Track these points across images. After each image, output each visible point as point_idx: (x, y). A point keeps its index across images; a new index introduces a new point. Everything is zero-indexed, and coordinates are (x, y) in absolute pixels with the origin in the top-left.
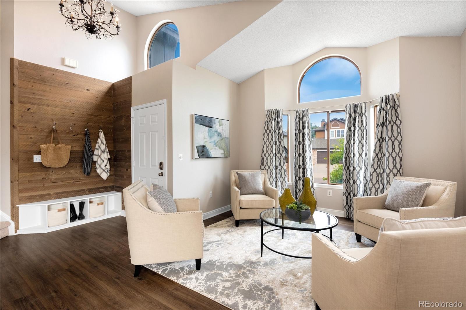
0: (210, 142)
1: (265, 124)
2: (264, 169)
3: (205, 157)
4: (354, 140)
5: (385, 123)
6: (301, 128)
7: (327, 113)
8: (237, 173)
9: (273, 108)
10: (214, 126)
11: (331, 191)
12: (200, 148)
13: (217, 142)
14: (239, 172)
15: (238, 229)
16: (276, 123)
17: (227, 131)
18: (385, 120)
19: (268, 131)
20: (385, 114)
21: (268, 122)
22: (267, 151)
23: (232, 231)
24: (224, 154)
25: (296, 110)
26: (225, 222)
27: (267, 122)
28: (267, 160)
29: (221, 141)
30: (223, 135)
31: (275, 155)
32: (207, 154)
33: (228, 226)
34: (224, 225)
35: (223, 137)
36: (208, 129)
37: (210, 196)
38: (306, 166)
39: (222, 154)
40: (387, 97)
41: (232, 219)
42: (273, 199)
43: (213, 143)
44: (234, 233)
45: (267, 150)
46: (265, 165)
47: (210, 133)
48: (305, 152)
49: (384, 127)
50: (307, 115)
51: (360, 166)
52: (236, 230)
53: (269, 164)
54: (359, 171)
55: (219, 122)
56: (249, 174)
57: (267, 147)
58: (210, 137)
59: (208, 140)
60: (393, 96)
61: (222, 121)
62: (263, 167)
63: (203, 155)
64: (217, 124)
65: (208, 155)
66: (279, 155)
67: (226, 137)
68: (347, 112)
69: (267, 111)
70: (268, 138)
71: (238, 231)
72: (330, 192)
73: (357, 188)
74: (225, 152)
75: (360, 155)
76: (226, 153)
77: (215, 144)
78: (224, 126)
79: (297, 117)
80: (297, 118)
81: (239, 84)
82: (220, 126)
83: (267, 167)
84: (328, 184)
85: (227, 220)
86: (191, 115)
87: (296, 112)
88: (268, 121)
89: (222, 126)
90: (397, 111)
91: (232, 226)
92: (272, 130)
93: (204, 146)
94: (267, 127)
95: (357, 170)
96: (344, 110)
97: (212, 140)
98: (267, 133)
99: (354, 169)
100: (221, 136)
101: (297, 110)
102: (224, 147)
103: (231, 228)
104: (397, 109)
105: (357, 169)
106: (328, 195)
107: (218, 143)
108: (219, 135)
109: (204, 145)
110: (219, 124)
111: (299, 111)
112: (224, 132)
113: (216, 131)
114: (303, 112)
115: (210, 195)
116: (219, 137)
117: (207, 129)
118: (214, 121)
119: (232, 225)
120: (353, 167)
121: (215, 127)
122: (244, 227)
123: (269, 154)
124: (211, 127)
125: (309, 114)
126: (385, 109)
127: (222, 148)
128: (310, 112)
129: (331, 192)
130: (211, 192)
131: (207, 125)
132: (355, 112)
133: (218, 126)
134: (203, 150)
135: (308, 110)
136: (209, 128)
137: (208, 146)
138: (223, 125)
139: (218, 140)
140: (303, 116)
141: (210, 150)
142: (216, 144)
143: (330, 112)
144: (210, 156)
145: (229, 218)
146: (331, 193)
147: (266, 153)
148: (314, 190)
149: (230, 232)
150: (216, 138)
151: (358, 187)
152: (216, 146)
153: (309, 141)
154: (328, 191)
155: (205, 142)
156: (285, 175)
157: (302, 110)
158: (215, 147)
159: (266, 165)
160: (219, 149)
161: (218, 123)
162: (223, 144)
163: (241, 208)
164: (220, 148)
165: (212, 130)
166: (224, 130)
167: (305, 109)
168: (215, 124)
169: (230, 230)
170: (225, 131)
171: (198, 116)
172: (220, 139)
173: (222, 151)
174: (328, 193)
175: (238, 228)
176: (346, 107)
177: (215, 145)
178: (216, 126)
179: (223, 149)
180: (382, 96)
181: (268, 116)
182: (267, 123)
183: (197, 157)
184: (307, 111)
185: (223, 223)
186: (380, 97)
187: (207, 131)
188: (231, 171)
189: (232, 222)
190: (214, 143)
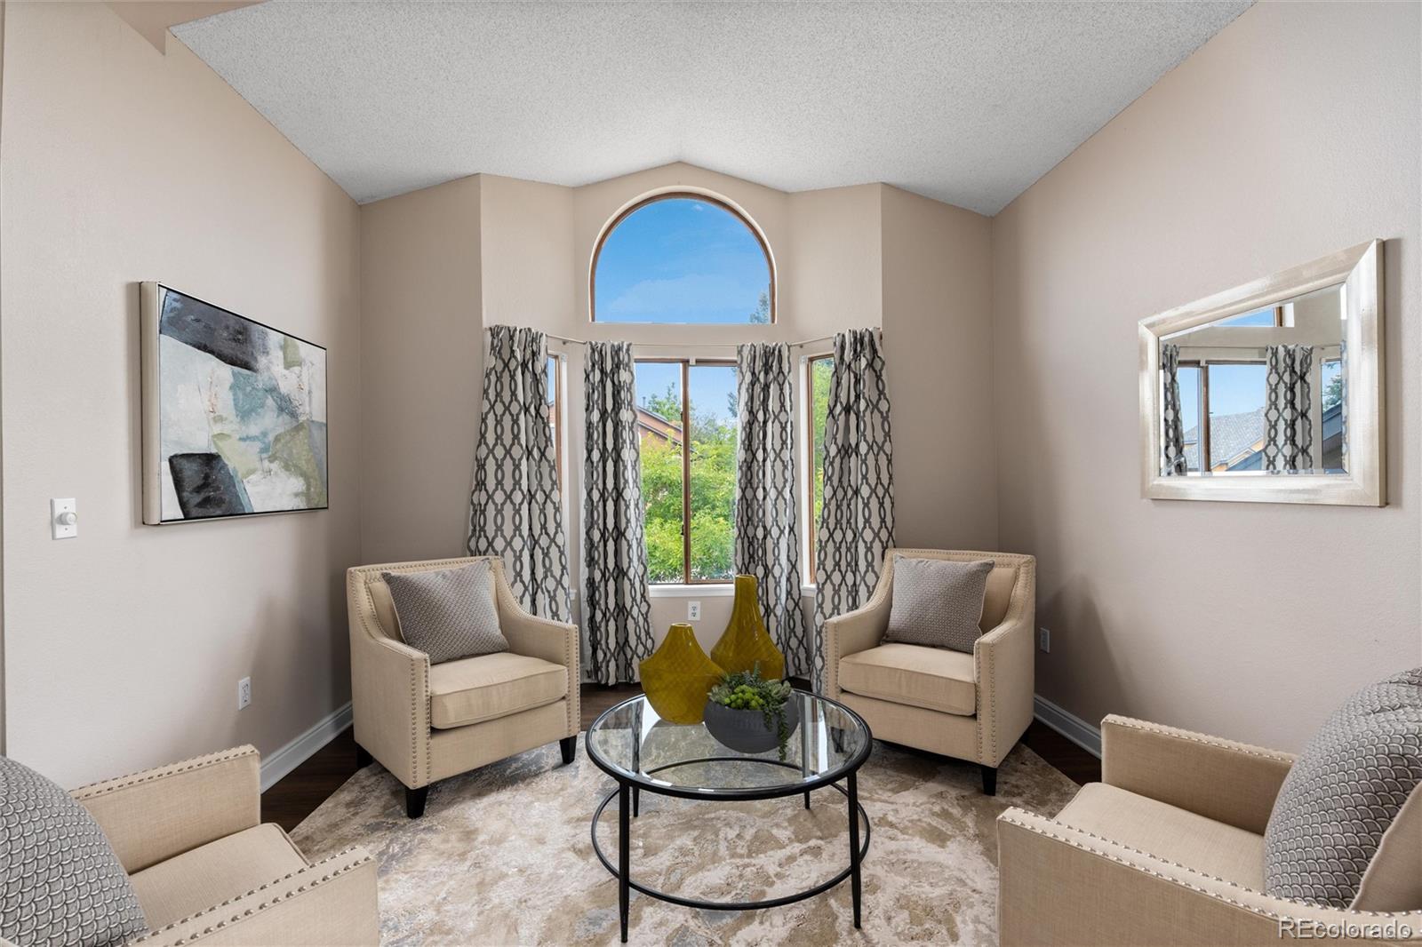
0: (241, 439)
1: (489, 380)
2: (487, 550)
3: (219, 512)
4: (765, 450)
5: (853, 405)
6: (609, 406)
7: (681, 365)
8: (388, 578)
9: (519, 321)
10: (262, 362)
11: (698, 604)
12: (191, 471)
13: (277, 439)
14: (397, 569)
15: (429, 829)
16: (529, 379)
17: (319, 397)
18: (852, 399)
19: (499, 408)
20: (853, 380)
21: (496, 372)
22: (499, 483)
23: (408, 852)
24: (307, 494)
25: (591, 343)
26: (342, 811)
27: (493, 372)
28: (499, 517)
29: (293, 436)
30: (301, 410)
31: (528, 497)
32: (227, 498)
33: (374, 828)
34: (346, 830)
35: (302, 419)
36: (234, 374)
37: (241, 698)
38: (627, 531)
39: (297, 495)
40: (858, 337)
41: (366, 783)
42: (561, 667)
43: (258, 445)
44: (424, 860)
45: (500, 478)
46: (490, 534)
47: (241, 396)
48: (625, 485)
49: (853, 417)
50: (627, 365)
51: (779, 524)
52: (422, 835)
53: (508, 530)
54: (778, 539)
55: (284, 348)
56: (444, 576)
57: (499, 466)
58: (244, 414)
59: (232, 426)
60: (871, 334)
61: (296, 347)
62: (483, 544)
63: (206, 502)
64: (276, 356)
65: (230, 503)
66: (540, 497)
67: (314, 419)
68: (745, 366)
69: (489, 333)
70: (499, 432)
71: (435, 840)
72: (694, 608)
73: (776, 588)
74: (308, 488)
75: (780, 493)
76: (312, 489)
77: (264, 450)
78: (305, 368)
79: (593, 365)
80: (593, 370)
81: (360, 206)
82: (288, 365)
83: (499, 544)
84: (687, 584)
85: (344, 796)
86: (130, 286)
87: (590, 351)
88: (499, 369)
89: (296, 369)
90: (881, 375)
91: (390, 821)
92: (514, 403)
93: (210, 460)
94: (495, 393)
95: (773, 536)
96: (736, 362)
97: (254, 430)
98: (496, 415)
99: (767, 533)
100: (293, 415)
101: (594, 343)
102: (308, 461)
103: (389, 835)
104: (880, 371)
105: (772, 532)
106: (690, 618)
107: (279, 446)
108: (286, 406)
109: (214, 451)
110: (285, 358)
111: (600, 345)
112: (307, 399)
113: (273, 390)
114: (617, 351)
115: (241, 693)
116: (287, 418)
117: (225, 371)
118: (264, 339)
119: (388, 816)
120: (762, 529)
121: (268, 369)
122: (451, 812)
123: (505, 493)
124: (246, 366)
125: (632, 360)
126: (852, 366)
127: (296, 466)
128: (635, 355)
129: (699, 607)
130: (246, 680)
131: (227, 351)
132: (767, 368)
133: (282, 366)
134: (207, 477)
135: (631, 348)
136: (237, 369)
137: (236, 458)
138: (300, 365)
139: (280, 430)
140: (617, 366)
141: (240, 475)
142: (271, 451)
143: (692, 362)
144: (241, 504)
145: (351, 780)
146: (698, 612)
147: (496, 489)
148: (649, 606)
149: (397, 861)
150: (269, 422)
151: (778, 584)
152: (272, 459)
153: (632, 450)
154: (691, 604)
155: (214, 436)
156: (564, 568)
157: (613, 346)
158: (266, 463)
159: (496, 536)
160: (283, 474)
161: (281, 354)
162: (301, 449)
163: (434, 731)
164: (287, 468)
165: (252, 380)
166: (306, 388)
167: (623, 343)
168: (268, 353)
169: (396, 848)
170: (310, 392)
171: (175, 296)
172: (288, 427)
173: (297, 484)
174: (690, 611)
175: (424, 822)
176: (740, 352)
177: (264, 455)
178: (272, 365)
179: (304, 475)
180: (842, 332)
181: (496, 351)
182: (493, 378)
183: (172, 510)
184: (628, 350)
185: (335, 818)
186: (839, 334)
187: (228, 385)
188: (352, 569)
189: (378, 798)
190: (262, 446)
